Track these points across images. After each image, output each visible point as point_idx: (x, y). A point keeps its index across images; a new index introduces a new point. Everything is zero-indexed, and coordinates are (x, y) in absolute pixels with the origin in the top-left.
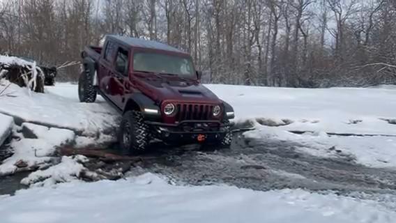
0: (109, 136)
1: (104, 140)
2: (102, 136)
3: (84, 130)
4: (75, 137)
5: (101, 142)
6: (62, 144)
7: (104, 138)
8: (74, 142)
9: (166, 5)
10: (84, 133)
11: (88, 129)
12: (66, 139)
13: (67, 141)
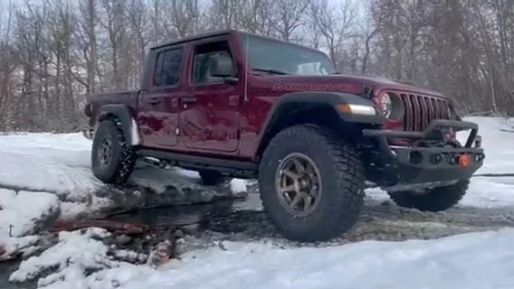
0: (106, 199)
1: (99, 206)
2: (95, 199)
3: (69, 193)
4: (59, 204)
5: (97, 208)
6: (43, 215)
7: (99, 202)
8: (59, 212)
9: (110, 24)
10: (69, 196)
11: (75, 190)
12: (48, 207)
13: (51, 210)
